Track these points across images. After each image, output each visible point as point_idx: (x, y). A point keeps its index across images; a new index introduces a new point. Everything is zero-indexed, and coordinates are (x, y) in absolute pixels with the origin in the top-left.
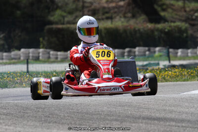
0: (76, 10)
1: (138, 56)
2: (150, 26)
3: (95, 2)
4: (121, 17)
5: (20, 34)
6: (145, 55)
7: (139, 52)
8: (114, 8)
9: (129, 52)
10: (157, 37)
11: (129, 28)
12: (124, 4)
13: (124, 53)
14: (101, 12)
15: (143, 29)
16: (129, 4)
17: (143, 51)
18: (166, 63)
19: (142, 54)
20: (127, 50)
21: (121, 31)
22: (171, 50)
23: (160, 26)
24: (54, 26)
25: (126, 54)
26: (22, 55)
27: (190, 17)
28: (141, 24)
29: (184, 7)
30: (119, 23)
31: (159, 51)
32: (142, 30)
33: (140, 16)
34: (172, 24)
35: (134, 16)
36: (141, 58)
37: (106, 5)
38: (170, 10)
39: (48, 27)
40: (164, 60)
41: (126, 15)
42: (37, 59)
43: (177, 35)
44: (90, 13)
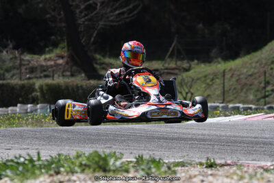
0: (14, 68)
2: (93, 82)
4: (59, 76)
8: (52, 66)
11: (71, 84)
14: (39, 71)
15: (86, 85)
21: (63, 88)
28: (80, 80)
30: (58, 80)
33: (80, 73)
35: (72, 75)
37: (44, 64)
44: (28, 71)
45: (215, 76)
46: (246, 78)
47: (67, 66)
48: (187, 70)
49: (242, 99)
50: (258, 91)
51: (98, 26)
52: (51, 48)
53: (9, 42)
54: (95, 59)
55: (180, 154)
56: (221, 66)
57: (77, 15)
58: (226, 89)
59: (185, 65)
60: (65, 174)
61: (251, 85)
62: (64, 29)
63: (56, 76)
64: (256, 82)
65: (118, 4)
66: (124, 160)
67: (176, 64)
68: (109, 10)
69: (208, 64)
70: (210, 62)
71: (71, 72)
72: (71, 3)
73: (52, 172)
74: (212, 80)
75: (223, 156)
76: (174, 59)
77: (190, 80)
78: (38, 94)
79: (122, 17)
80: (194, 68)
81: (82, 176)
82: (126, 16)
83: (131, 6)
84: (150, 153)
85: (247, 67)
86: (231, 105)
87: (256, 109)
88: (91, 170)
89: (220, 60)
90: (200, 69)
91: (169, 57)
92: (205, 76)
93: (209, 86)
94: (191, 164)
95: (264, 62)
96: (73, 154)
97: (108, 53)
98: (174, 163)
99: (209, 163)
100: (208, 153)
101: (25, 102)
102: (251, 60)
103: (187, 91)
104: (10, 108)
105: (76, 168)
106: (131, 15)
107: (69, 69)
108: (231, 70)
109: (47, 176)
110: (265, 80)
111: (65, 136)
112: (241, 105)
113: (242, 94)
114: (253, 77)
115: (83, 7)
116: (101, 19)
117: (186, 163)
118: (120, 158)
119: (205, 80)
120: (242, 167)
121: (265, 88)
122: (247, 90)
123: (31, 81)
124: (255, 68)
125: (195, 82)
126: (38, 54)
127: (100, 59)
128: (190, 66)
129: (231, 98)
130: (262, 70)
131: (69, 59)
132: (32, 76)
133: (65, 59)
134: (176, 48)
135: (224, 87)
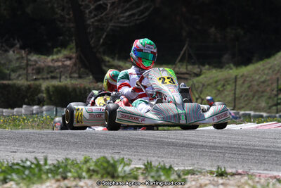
0: (20, 68)
2: (100, 85)
3: (39, 61)
4: (66, 77)
8: (59, 67)
11: (78, 86)
14: (45, 71)
21: (70, 89)
28: (87, 82)
30: (66, 82)
33: (88, 75)
35: (80, 77)
37: (51, 64)
41: (72, 75)
44: (34, 71)
45: (226, 81)
46: (258, 85)
47: (75, 68)
48: (198, 75)
49: (254, 105)
50: (270, 98)
51: (107, 28)
52: (59, 48)
53: (16, 41)
54: (103, 61)
55: (190, 162)
56: (233, 72)
57: (87, 16)
58: (237, 96)
59: (196, 70)
60: (72, 179)
61: (263, 92)
62: (72, 29)
63: (63, 77)
64: (268, 89)
65: (128, 5)
66: (132, 166)
67: (187, 68)
68: (119, 11)
69: (219, 70)
70: (221, 68)
71: (79, 74)
72: (80, 3)
73: (59, 177)
74: (224, 86)
75: (234, 165)
76: (185, 64)
77: (201, 85)
78: (44, 95)
79: (133, 19)
80: (205, 73)
81: (89, 182)
82: (136, 17)
83: (142, 8)
84: (159, 159)
85: (260, 74)
86: (242, 112)
87: (268, 117)
88: (99, 176)
89: (232, 65)
90: (211, 74)
91: (180, 61)
92: (216, 82)
93: (220, 92)
94: (201, 173)
95: (277, 68)
96: (80, 158)
98: (183, 171)
99: (220, 172)
100: (218, 161)
101: (31, 104)
102: (263, 66)
103: (197, 96)
104: (16, 109)
105: (84, 174)
106: (141, 17)
107: (77, 71)
108: (242, 76)
109: (53, 181)
110: (277, 88)
111: (72, 140)
112: (252, 113)
113: (254, 101)
114: (266, 84)
115: (92, 7)
116: (111, 20)
117: (197, 171)
118: (129, 165)
119: (216, 86)
120: (254, 177)
121: (277, 95)
122: (259, 97)
123: (37, 82)
124: (268, 74)
125: (206, 88)
126: (45, 55)
127: (109, 62)
128: (201, 71)
129: (242, 105)
130: (275, 77)
131: (77, 61)
132: (39, 77)
133: (73, 60)
134: (187, 52)
135: (235, 94)
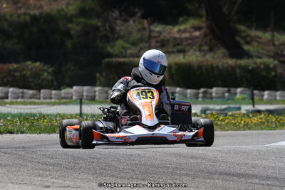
0: (141, 40)
1: (216, 98)
2: (231, 62)
3: (164, 32)
4: (195, 50)
5: (72, 68)
6: (224, 97)
7: (217, 93)
8: (187, 39)
9: (205, 93)
10: (239, 75)
11: (205, 63)
12: (200, 34)
13: (199, 93)
14: (171, 43)
15: (223, 65)
16: (205, 35)
17: (221, 92)
18: (250, 107)
19: (220, 95)
20: (202, 90)
21: (196, 67)
22: (256, 92)
23: (243, 62)
24: (115, 60)
25: (201, 95)
26: (74, 93)
27: (280, 52)
28: (220, 59)
29: (272, 41)
30: (193, 57)
31: (241, 93)
32: (220, 67)
34: (258, 61)
35: (211, 50)
36: (219, 100)
37: (177, 36)
38: (255, 44)
39: (106, 60)
40: (247, 104)
41: (202, 48)
42: (92, 99)
43: (264, 73)
44: (158, 44)
47: (205, 40)
52: (185, 17)
53: (137, 9)
54: (237, 32)
71: (210, 46)
97: (254, 24)
107: (208, 43)
126: (171, 24)
127: (245, 31)
131: (208, 31)
133: (203, 31)
